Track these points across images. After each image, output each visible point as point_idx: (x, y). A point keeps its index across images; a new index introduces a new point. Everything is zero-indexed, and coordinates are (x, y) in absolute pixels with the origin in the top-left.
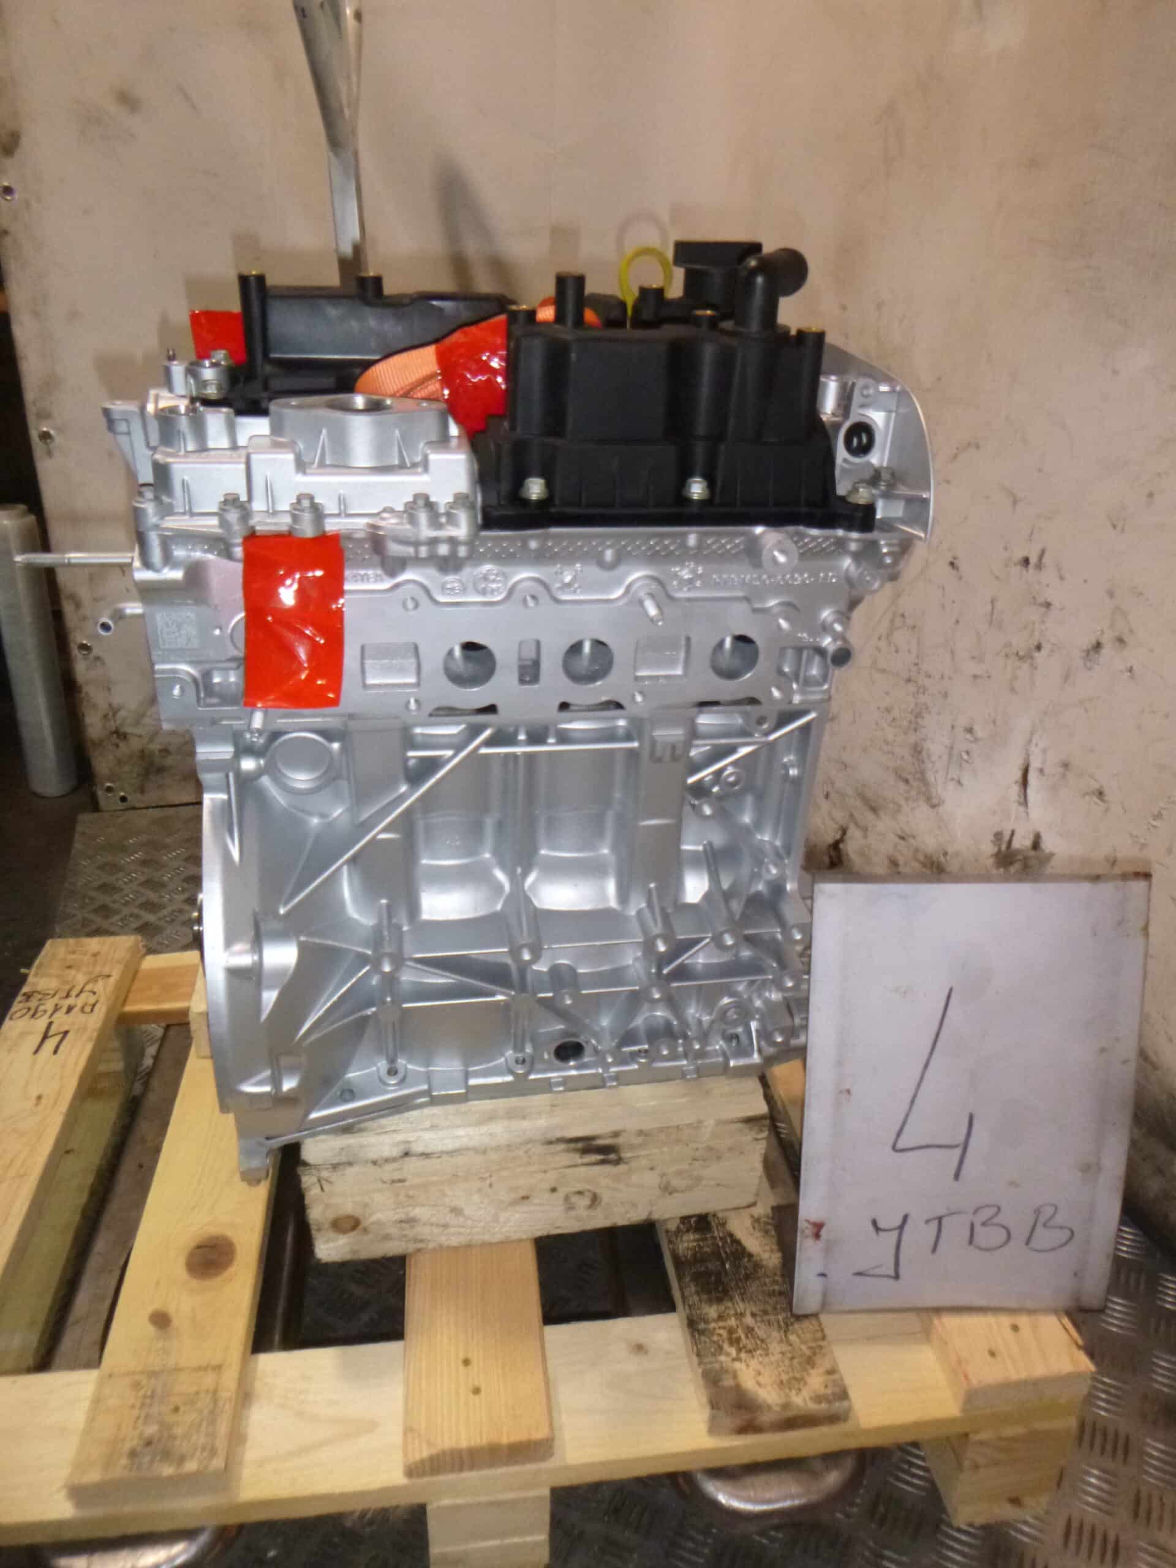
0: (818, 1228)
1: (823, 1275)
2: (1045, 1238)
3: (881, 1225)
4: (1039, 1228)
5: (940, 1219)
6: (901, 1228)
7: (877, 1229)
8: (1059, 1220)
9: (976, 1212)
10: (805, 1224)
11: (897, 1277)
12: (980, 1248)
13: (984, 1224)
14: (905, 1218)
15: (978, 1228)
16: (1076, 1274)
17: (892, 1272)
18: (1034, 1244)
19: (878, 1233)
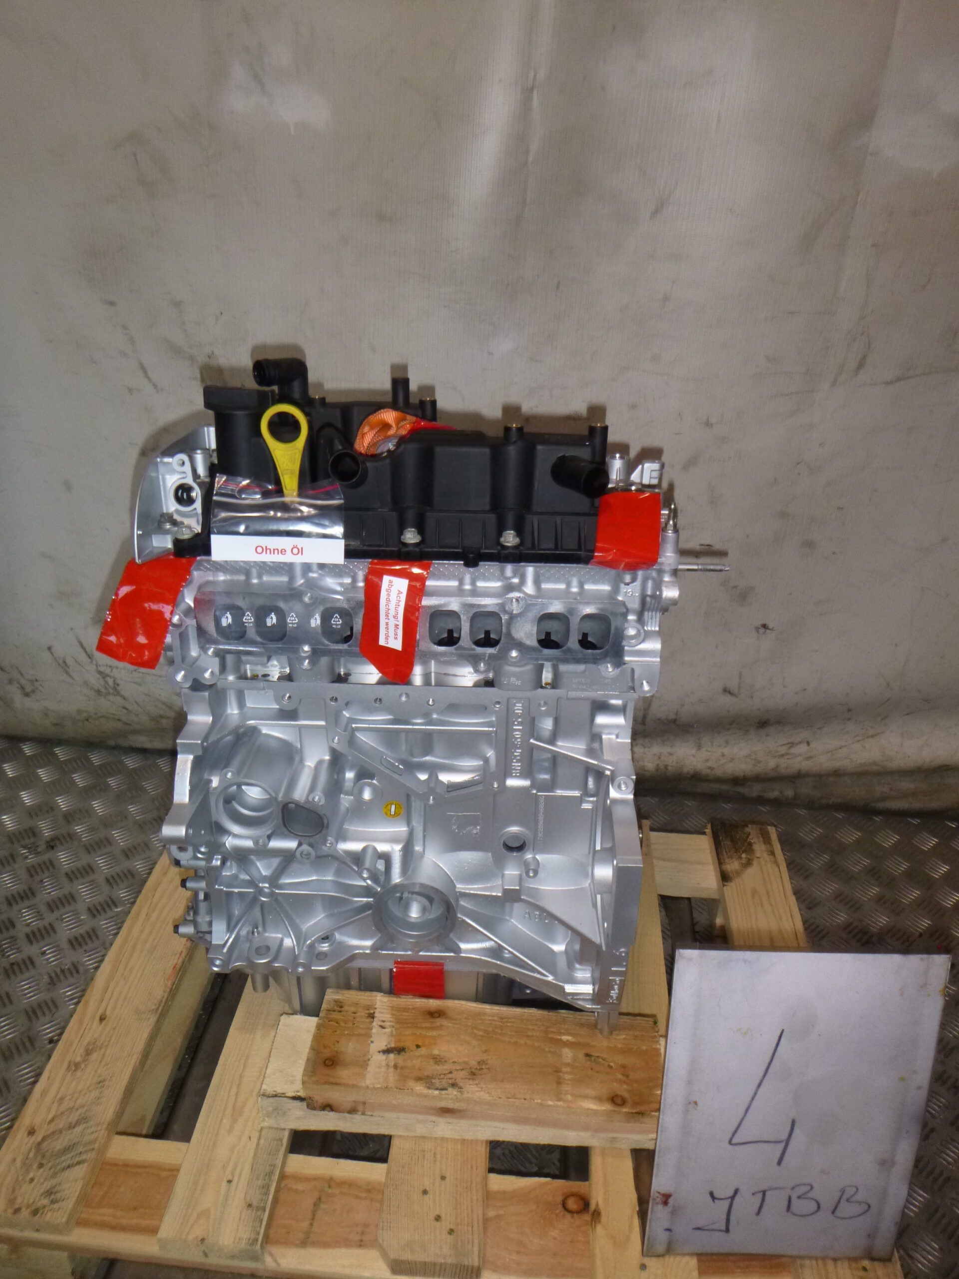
0: (666, 1198)
1: (669, 1230)
2: (846, 1210)
3: (716, 1195)
4: (843, 1202)
6: (733, 1198)
7: (714, 1198)
8: (859, 1197)
9: (793, 1189)
10: (658, 1195)
11: (727, 1230)
12: (794, 1214)
13: (799, 1197)
14: (736, 1191)
15: (795, 1201)
16: (869, 1235)
17: (724, 1228)
18: (838, 1213)
19: (714, 1201)
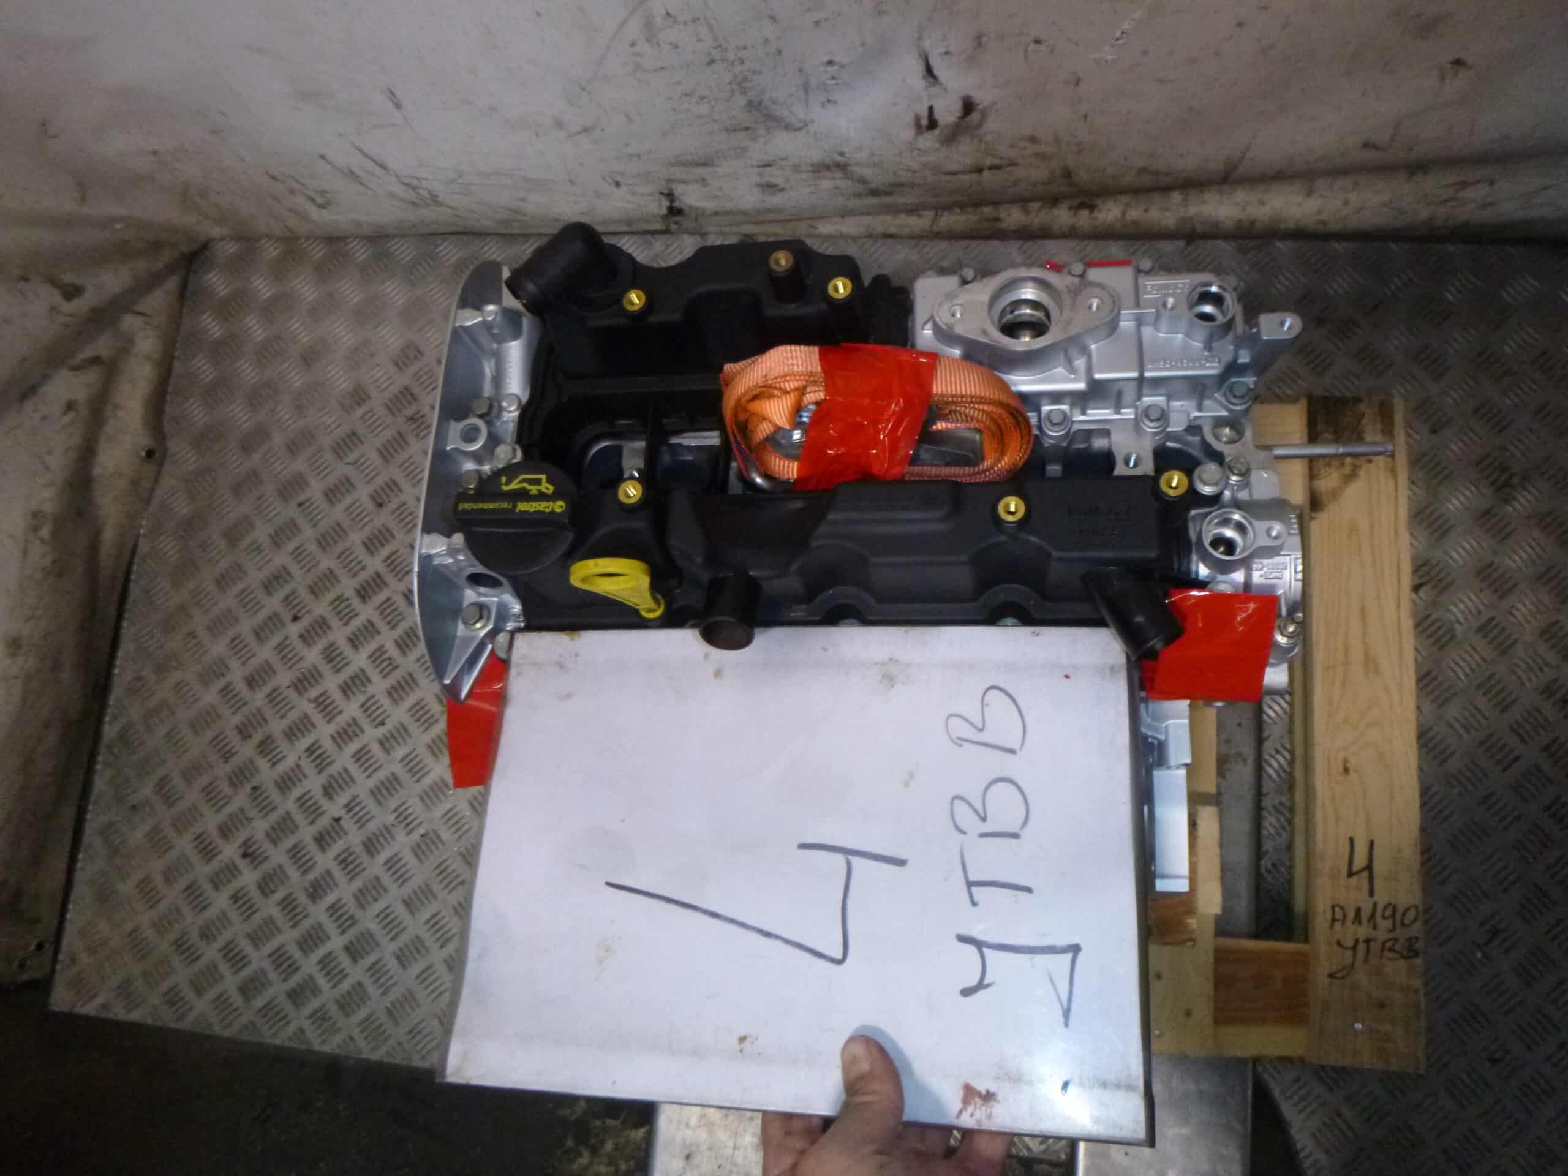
2: (1002, 729)
3: (973, 981)
4: (987, 737)
5: (970, 884)
7: (981, 986)
8: (972, 711)
9: (962, 832)
11: (1074, 950)
12: (1026, 822)
13: (984, 819)
14: (963, 939)
16: (1067, 677)
17: (1066, 958)
19: (988, 986)
